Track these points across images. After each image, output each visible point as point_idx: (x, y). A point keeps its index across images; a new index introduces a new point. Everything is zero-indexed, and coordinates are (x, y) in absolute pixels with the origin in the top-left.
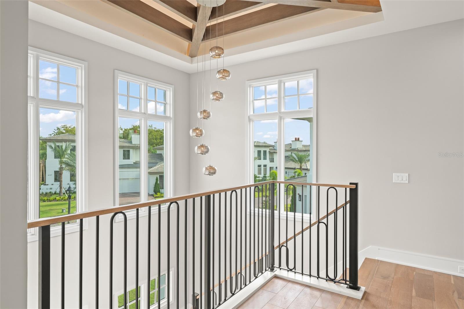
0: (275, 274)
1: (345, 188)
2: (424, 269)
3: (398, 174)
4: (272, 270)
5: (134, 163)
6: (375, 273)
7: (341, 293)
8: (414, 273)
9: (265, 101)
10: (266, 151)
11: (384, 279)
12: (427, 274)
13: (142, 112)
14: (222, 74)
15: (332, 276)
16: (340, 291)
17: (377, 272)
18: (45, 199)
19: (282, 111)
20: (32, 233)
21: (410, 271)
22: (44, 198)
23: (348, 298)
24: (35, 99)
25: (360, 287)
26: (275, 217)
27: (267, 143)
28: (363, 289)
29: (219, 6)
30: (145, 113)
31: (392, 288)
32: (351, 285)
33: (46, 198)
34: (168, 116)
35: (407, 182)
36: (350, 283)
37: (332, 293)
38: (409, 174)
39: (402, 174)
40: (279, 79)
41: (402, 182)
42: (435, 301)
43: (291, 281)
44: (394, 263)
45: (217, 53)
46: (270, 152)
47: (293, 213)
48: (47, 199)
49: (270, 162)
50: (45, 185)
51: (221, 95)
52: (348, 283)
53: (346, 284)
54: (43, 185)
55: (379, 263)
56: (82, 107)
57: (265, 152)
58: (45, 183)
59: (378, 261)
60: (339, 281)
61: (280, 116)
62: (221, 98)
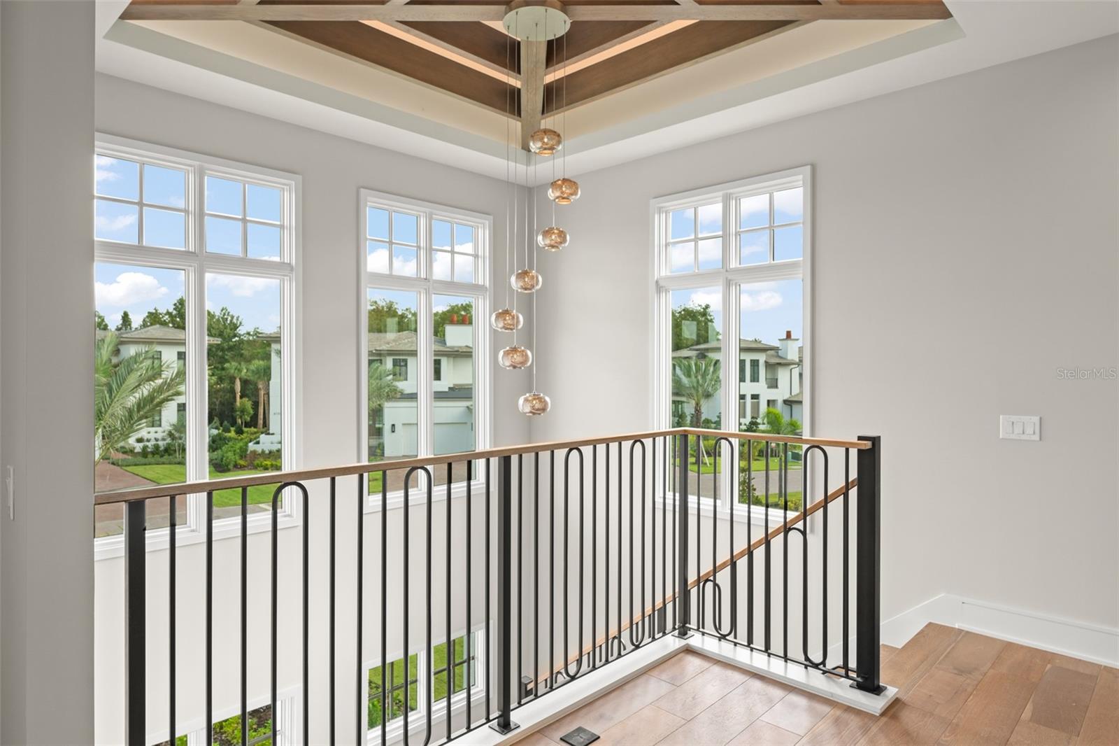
0: (687, 644)
1: (844, 449)
2: (1080, 660)
3: (1014, 418)
4: (683, 633)
5: (449, 388)
6: (941, 659)
7: (832, 697)
8: (1049, 666)
9: (695, 244)
10: (758, 361)
11: (958, 674)
12: (1082, 671)
13: (420, 278)
14: (558, 189)
15: (816, 656)
16: (832, 693)
17: (946, 656)
18: (267, 465)
19: (731, 267)
20: (192, 528)
21: (1038, 661)
22: (265, 462)
23: (848, 709)
24: (197, 256)
25: (886, 688)
26: (690, 511)
27: (762, 342)
28: (891, 692)
29: (557, 37)
30: (426, 279)
31: (971, 697)
32: (859, 679)
33: (268, 463)
34: (480, 283)
35: (1037, 437)
36: (858, 677)
37: (812, 696)
38: (1041, 418)
39: (1025, 418)
40: (726, 191)
41: (1024, 437)
42: (1078, 736)
43: (722, 662)
44: (999, 640)
45: (547, 144)
46: (767, 364)
47: (747, 506)
48: (272, 465)
49: (768, 387)
50: (269, 434)
51: (560, 236)
52: (854, 675)
53: (847, 676)
54: (263, 435)
55: (959, 639)
56: (292, 269)
57: (755, 363)
58: (269, 430)
59: (960, 631)
60: (834, 669)
61: (727, 279)
62: (561, 243)
